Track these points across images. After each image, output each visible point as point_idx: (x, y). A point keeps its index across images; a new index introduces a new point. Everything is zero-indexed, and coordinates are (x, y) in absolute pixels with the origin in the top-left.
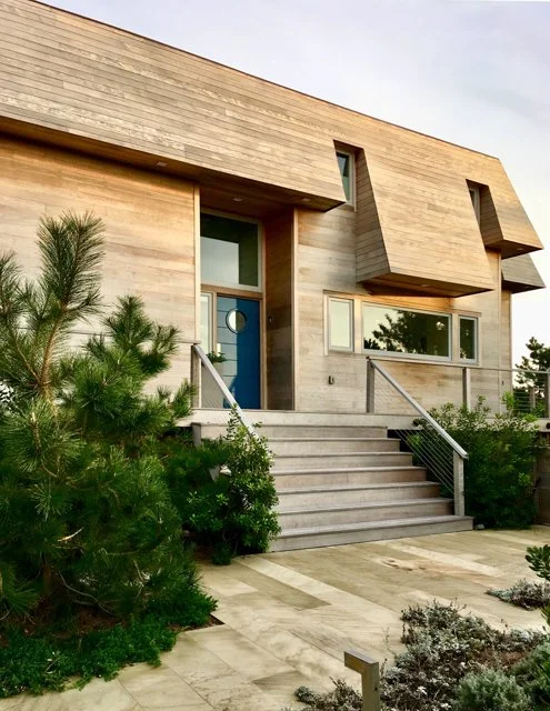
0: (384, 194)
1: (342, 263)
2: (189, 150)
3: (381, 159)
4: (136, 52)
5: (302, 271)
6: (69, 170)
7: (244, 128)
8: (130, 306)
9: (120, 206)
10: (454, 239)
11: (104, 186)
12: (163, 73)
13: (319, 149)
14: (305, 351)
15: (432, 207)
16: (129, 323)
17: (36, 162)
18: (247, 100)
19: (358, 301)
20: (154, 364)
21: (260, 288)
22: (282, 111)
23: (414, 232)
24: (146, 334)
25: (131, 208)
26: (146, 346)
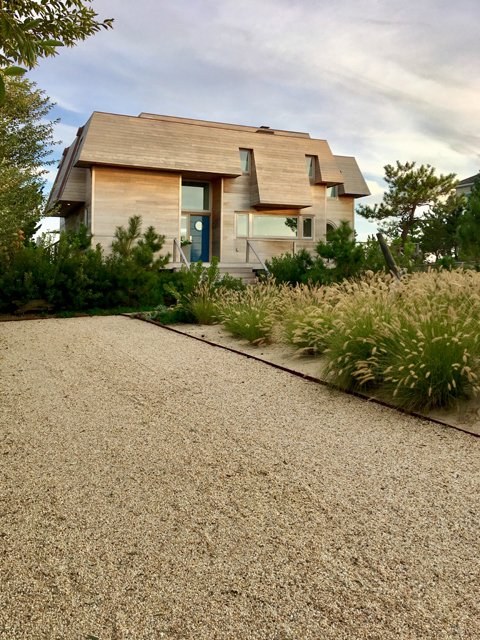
0: (261, 168)
1: (244, 198)
2: (177, 164)
3: (262, 153)
4: (159, 128)
5: (225, 204)
6: (133, 176)
7: (200, 150)
8: (151, 229)
9: (150, 187)
10: (294, 184)
11: (145, 180)
12: (170, 134)
13: (232, 153)
14: (225, 238)
15: (285, 171)
16: (151, 234)
17: (122, 175)
18: (202, 138)
19: (251, 215)
20: (157, 248)
21: (210, 211)
22: (216, 139)
23: (274, 184)
24: (156, 237)
25: (154, 187)
26: (156, 241)
